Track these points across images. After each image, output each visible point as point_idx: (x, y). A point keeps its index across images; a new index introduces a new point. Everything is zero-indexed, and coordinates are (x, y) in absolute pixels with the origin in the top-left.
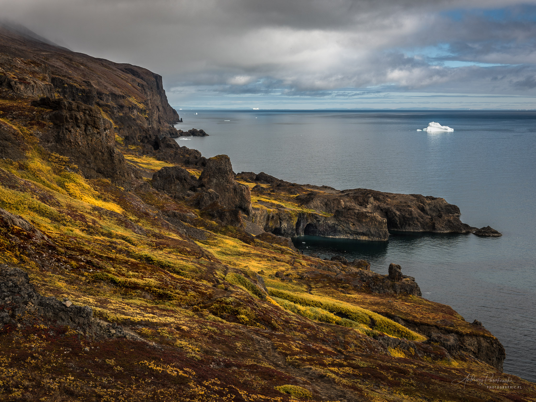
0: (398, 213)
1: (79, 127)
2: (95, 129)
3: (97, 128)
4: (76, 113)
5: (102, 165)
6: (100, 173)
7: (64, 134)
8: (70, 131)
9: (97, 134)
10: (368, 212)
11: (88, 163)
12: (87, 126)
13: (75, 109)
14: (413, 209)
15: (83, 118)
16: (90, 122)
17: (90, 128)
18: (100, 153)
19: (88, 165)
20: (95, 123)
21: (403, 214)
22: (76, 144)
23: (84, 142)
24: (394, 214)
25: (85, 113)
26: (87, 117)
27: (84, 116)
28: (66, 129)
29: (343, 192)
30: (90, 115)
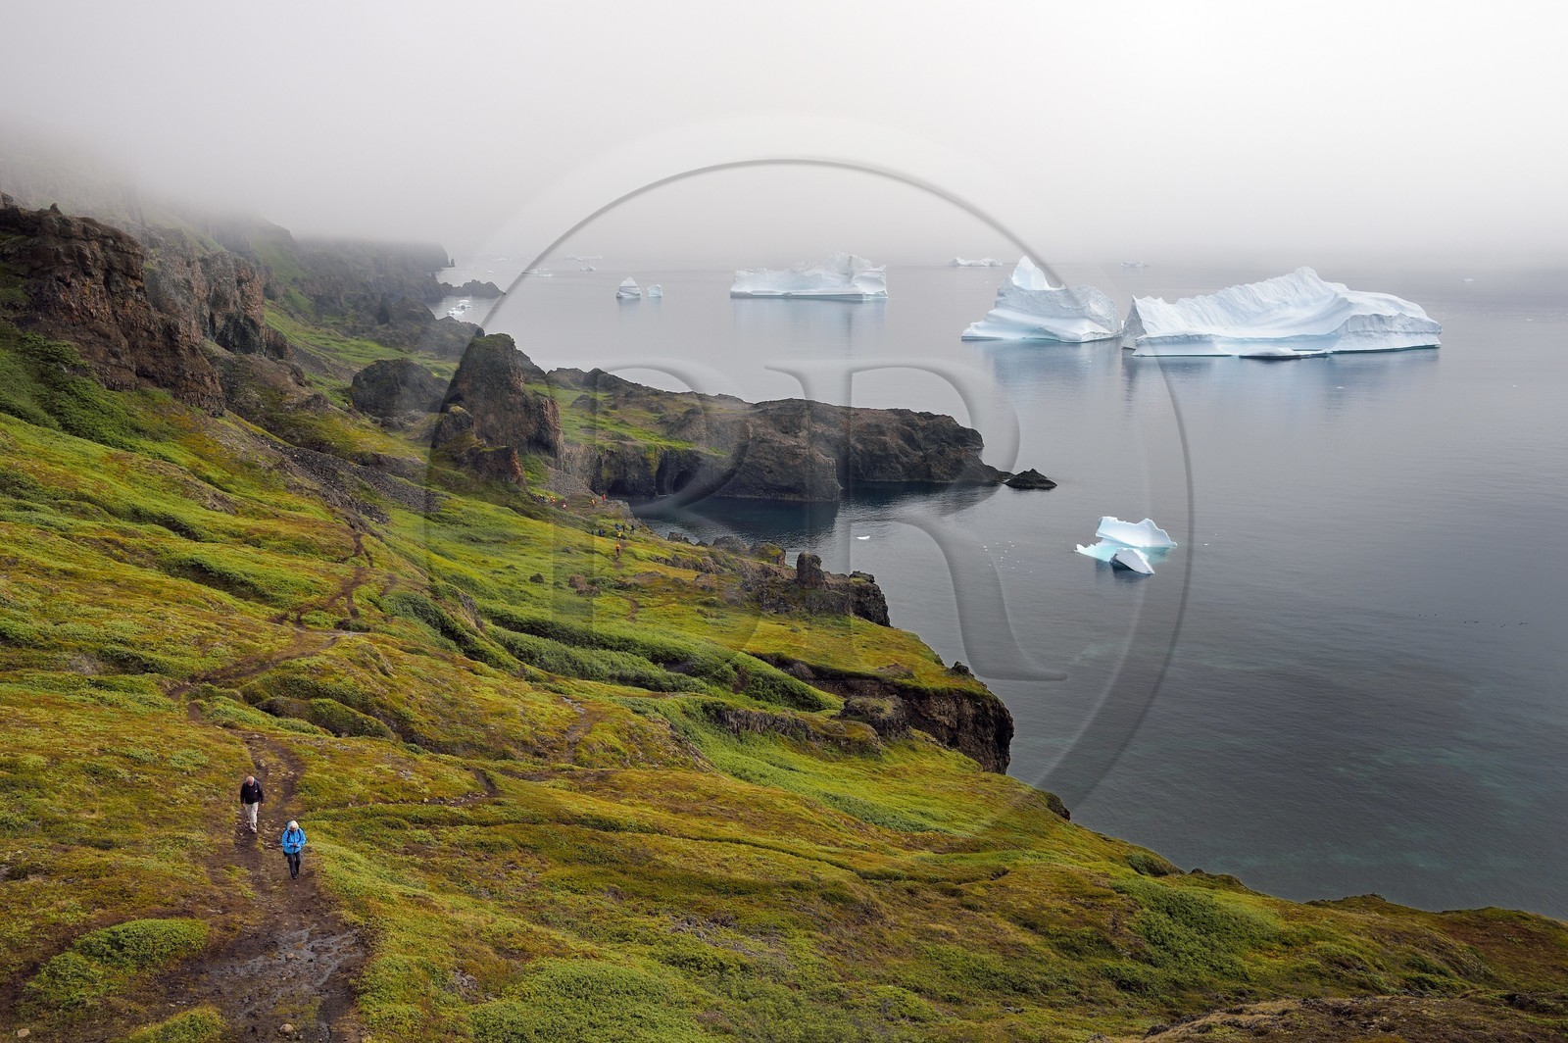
1: (90, 275)
2: (129, 279)
3: (135, 278)
4: (82, 245)
5: (151, 359)
6: (146, 376)
7: (54, 291)
8: (68, 285)
9: (137, 290)
11: (115, 355)
12: (110, 274)
13: (77, 234)
14: (888, 439)
15: (100, 255)
16: (118, 266)
17: (118, 278)
18: (145, 334)
19: (113, 361)
20: (129, 267)
22: (83, 314)
23: (105, 309)
25: (103, 246)
26: (111, 253)
27: (103, 250)
28: (59, 279)
29: (756, 406)
30: (116, 249)
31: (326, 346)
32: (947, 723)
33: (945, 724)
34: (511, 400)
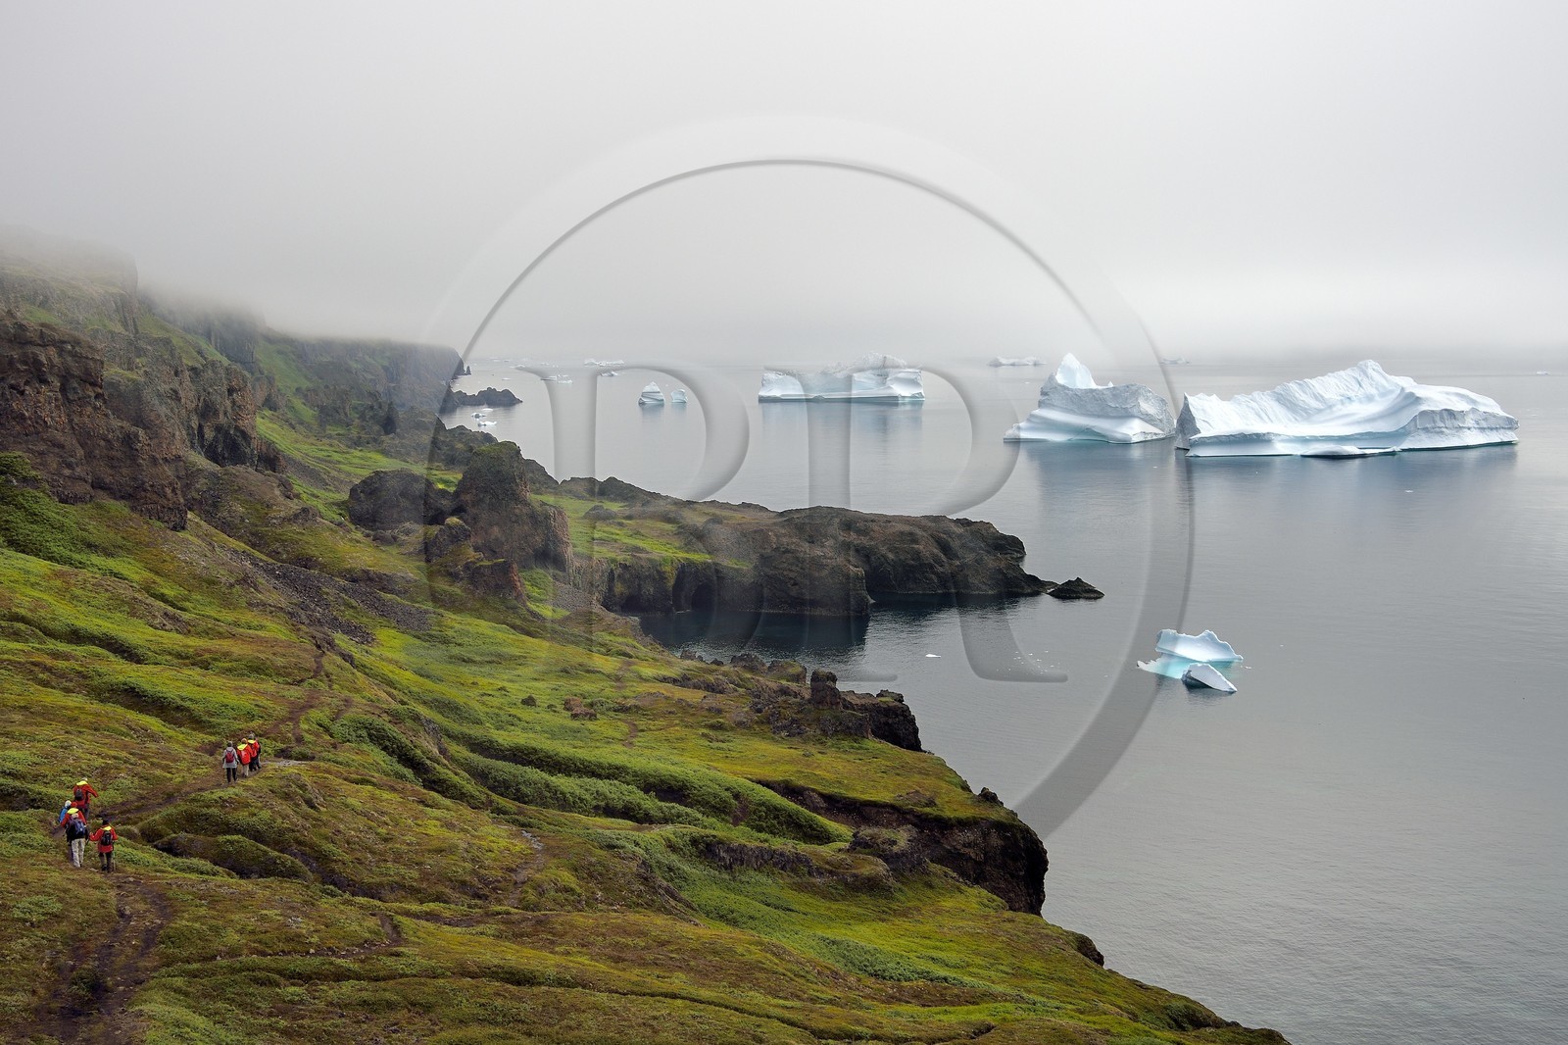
0: (891, 556)
1: (43, 381)
2: (88, 386)
3: (94, 384)
4: (37, 350)
5: (110, 471)
6: (101, 488)
7: (7, 400)
8: (22, 393)
9: (96, 397)
10: (825, 557)
11: (69, 466)
12: (68, 381)
13: (33, 340)
14: (921, 547)
15: (56, 360)
16: (76, 372)
17: (76, 385)
18: (102, 443)
19: (67, 472)
20: (88, 373)
21: (902, 557)
22: (37, 423)
23: (60, 417)
24: (883, 560)
25: (61, 352)
26: (69, 359)
27: (60, 355)
28: (12, 387)
29: (782, 514)
30: (74, 355)
31: (329, 458)
32: (973, 855)
33: (970, 858)
34: (517, 511)
